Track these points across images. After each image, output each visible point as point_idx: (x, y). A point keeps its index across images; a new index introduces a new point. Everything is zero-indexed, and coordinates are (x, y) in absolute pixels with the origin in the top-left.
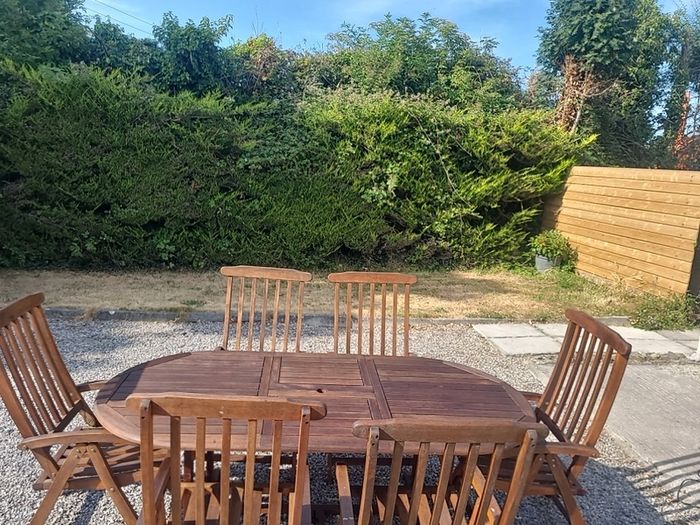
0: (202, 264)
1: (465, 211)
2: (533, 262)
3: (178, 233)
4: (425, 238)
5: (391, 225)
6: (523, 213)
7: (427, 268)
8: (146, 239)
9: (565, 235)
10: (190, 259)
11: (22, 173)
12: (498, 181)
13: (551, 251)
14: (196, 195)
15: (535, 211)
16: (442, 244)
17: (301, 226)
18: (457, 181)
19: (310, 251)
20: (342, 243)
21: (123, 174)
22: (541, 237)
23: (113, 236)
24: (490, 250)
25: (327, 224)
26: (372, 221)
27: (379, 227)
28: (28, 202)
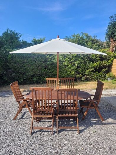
0: (41, 83)
1: (91, 70)
2: (107, 79)
3: (37, 77)
4: (84, 75)
5: (77, 73)
6: (104, 69)
7: (85, 81)
8: (31, 78)
10: (39, 82)
11: (10, 68)
12: (98, 63)
13: (110, 76)
14: (40, 70)
15: (107, 69)
16: (88, 76)
18: (90, 64)
21: (27, 67)
22: (108, 74)
23: (26, 78)
24: (98, 77)
25: (64, 74)
26: (73, 73)
27: (75, 74)
28: (12, 73)
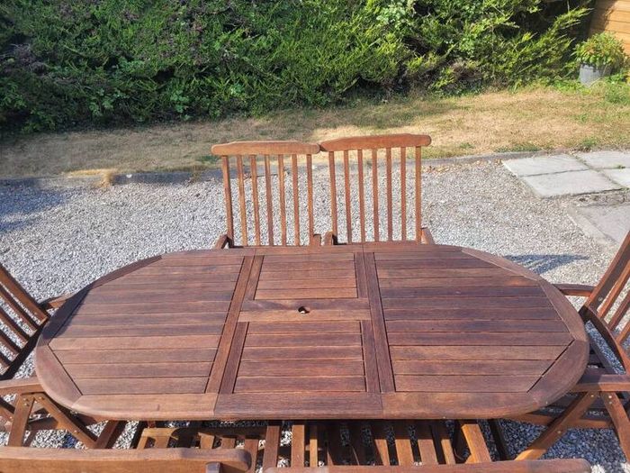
0: (218, 112)
1: (499, 21)
2: (576, 74)
3: (190, 82)
4: (450, 60)
5: (411, 48)
6: (569, 14)
7: (453, 94)
8: (159, 91)
9: (620, 37)
10: (206, 108)
11: (25, 33)
13: (601, 58)
14: (200, 38)
15: (584, 10)
16: (471, 64)
17: (313, 60)
19: (326, 87)
20: (358, 75)
21: (122, 22)
22: (589, 43)
23: (127, 92)
24: (526, 64)
25: (341, 56)
26: (389, 47)
27: (399, 52)
28: (39, 64)
